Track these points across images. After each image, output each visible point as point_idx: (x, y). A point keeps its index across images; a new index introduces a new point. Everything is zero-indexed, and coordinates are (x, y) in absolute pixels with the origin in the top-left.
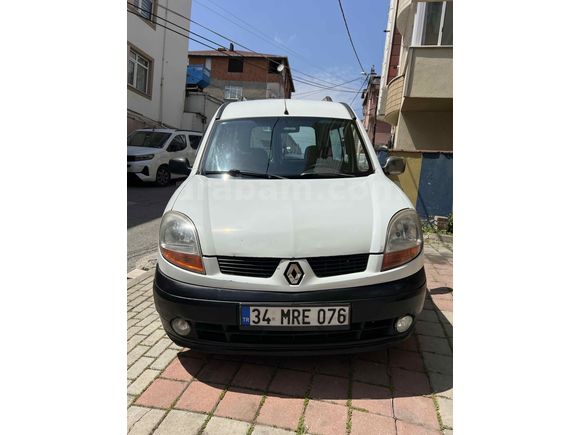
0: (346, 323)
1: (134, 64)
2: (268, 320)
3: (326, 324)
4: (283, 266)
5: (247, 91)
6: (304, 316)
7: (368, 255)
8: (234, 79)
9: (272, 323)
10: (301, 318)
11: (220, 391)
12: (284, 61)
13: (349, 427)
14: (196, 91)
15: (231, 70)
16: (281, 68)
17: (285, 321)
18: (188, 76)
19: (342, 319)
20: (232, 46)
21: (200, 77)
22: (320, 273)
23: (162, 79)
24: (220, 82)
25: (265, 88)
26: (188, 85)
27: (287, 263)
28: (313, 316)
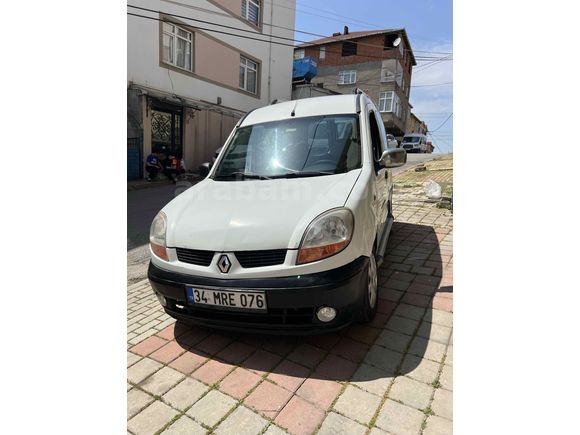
0: (264, 307)
1: (244, 69)
2: (206, 300)
3: (248, 306)
4: (216, 257)
5: (361, 73)
6: (231, 299)
7: (287, 249)
8: (348, 63)
9: (209, 303)
10: (228, 300)
11: (184, 350)
12: (402, 33)
13: (251, 391)
14: (302, 83)
15: (345, 53)
16: (397, 42)
17: (217, 301)
18: (294, 70)
19: (260, 303)
20: (346, 28)
21: (307, 70)
22: (245, 265)
23: (269, 78)
24: (334, 69)
25: (380, 67)
26: (294, 79)
27: (219, 255)
28: (237, 299)
